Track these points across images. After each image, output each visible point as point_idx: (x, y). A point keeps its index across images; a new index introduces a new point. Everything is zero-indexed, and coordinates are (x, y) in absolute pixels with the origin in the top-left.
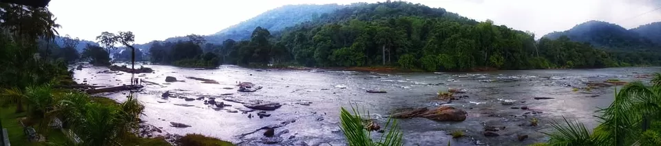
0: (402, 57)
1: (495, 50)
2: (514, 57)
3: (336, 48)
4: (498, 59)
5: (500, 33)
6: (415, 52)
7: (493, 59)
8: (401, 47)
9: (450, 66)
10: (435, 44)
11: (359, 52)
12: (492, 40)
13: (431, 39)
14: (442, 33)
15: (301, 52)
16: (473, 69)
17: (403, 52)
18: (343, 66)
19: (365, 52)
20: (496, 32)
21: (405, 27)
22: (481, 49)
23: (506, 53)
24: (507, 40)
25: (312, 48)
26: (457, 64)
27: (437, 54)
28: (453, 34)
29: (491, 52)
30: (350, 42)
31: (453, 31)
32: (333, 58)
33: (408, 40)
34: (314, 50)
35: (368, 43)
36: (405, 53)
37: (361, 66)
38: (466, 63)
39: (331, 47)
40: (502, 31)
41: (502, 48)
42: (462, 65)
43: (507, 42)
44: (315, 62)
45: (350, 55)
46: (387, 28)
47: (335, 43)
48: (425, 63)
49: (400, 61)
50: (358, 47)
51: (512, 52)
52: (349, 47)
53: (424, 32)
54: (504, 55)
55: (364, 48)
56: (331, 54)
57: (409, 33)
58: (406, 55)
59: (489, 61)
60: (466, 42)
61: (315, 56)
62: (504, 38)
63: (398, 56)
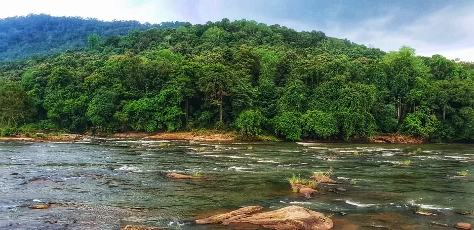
0: (242, 115)
1: (418, 103)
2: (460, 116)
3: (131, 98)
4: (424, 122)
5: (428, 69)
6: (265, 106)
7: (412, 120)
8: (241, 98)
9: (326, 131)
10: (300, 92)
11: (171, 106)
12: (411, 84)
13: (295, 83)
14: (314, 72)
15: (62, 106)
16: (371, 138)
17: (245, 107)
18: (143, 131)
19: (182, 106)
20: (419, 68)
21: (249, 63)
22: (388, 101)
23: (441, 107)
24: (446, 82)
25: (84, 97)
26: (340, 128)
27: (303, 109)
28: (334, 75)
29: (409, 107)
30: (155, 88)
31: (335, 70)
32: (123, 116)
33: (253, 86)
34: (87, 101)
35: (187, 90)
36: (249, 107)
37: (174, 131)
38: (357, 127)
39: (121, 97)
40: (433, 66)
41: (433, 98)
42: (350, 131)
43: (445, 87)
44: (90, 124)
45: (154, 111)
46: (219, 65)
47: (128, 89)
48: (282, 125)
49: (239, 122)
50: (169, 96)
51: (458, 105)
52: (153, 96)
53: (282, 72)
54: (438, 112)
55: (179, 100)
56: (121, 109)
57: (255, 74)
58: (250, 112)
59: (406, 124)
60: (357, 89)
61: (90, 112)
62: (437, 78)
63: (234, 113)
